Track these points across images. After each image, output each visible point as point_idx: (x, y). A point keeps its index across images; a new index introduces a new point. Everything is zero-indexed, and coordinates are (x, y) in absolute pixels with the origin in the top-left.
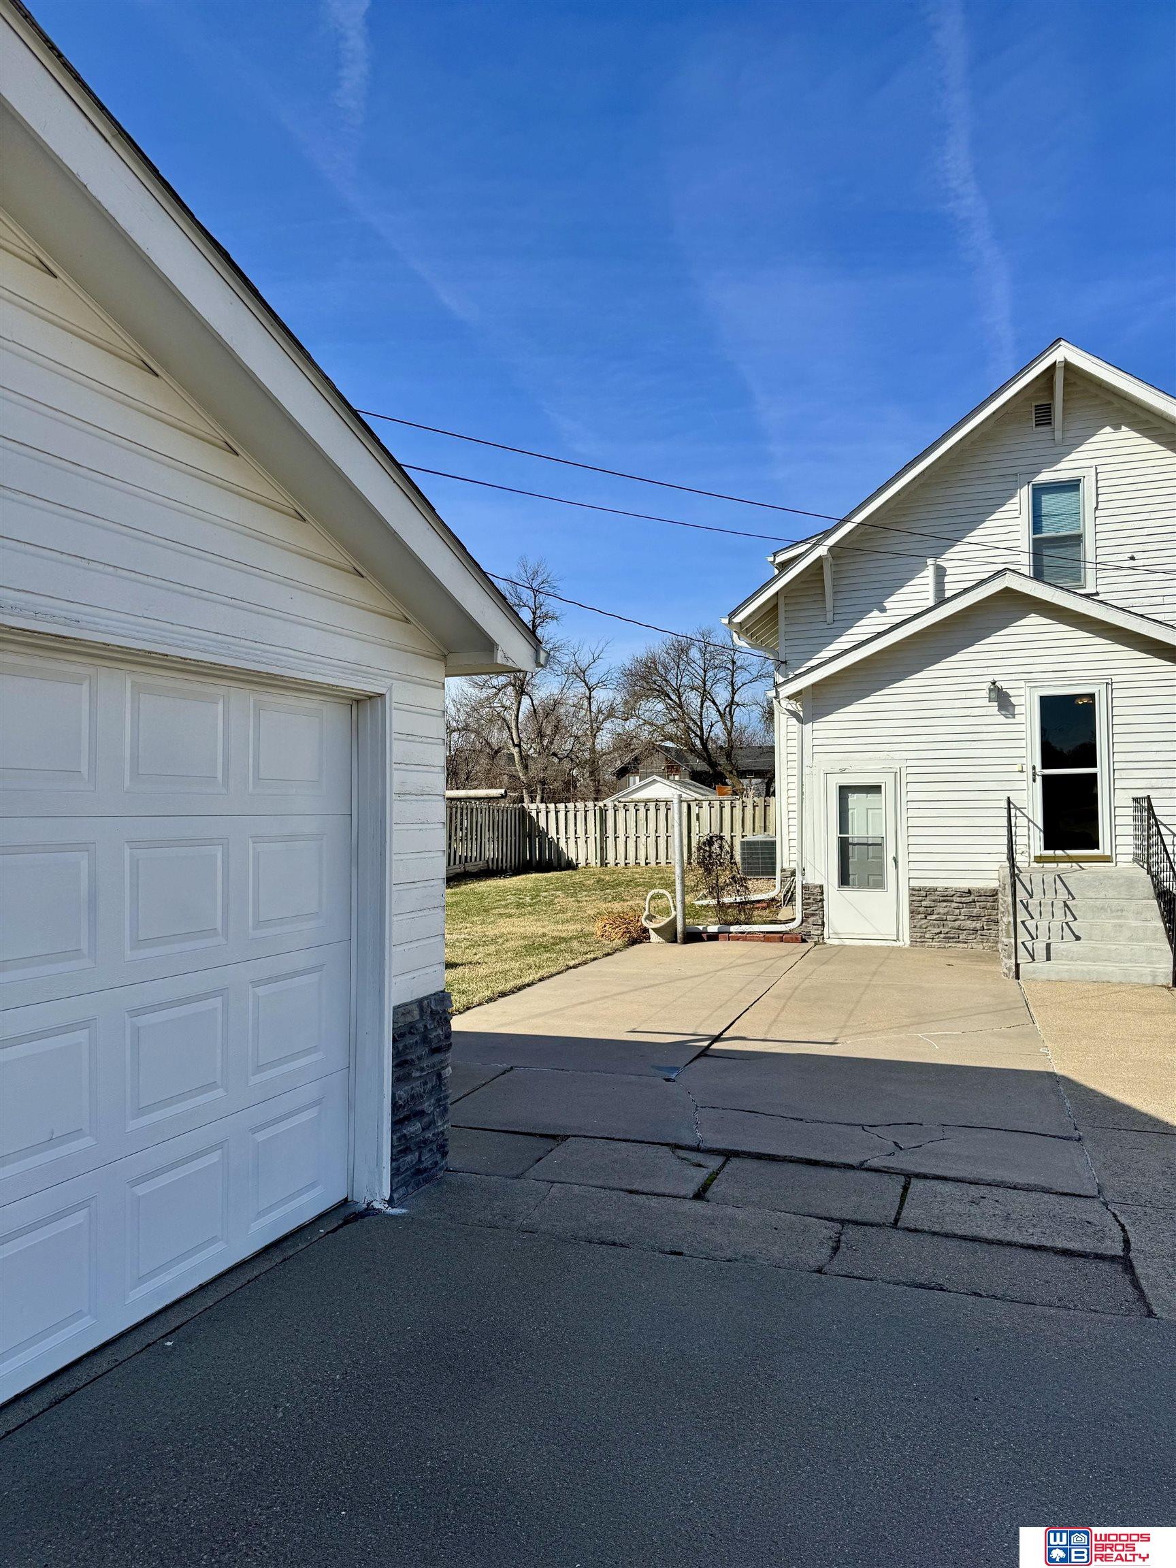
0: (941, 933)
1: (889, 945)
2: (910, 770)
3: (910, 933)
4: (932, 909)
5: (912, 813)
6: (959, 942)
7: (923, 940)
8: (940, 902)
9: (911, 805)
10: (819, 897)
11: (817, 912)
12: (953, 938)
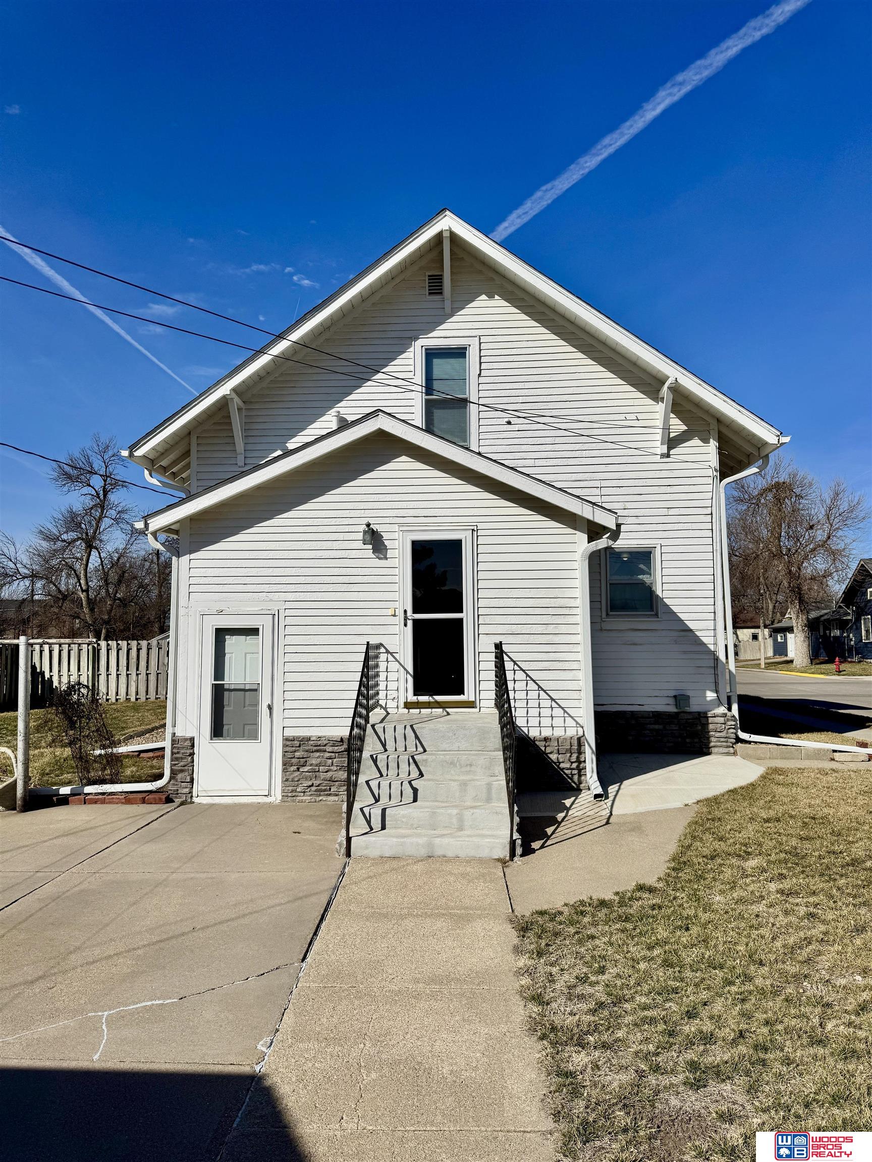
0: (312, 785)
1: (259, 801)
2: (288, 612)
3: (282, 787)
4: (304, 760)
5: (288, 658)
6: (330, 795)
7: (294, 794)
8: (313, 752)
9: (288, 649)
10: (189, 751)
11: (186, 768)
12: (325, 790)
